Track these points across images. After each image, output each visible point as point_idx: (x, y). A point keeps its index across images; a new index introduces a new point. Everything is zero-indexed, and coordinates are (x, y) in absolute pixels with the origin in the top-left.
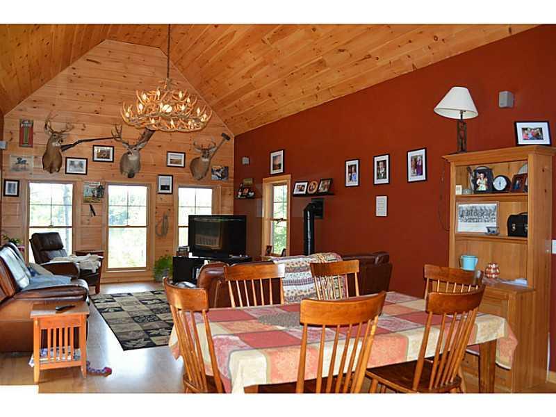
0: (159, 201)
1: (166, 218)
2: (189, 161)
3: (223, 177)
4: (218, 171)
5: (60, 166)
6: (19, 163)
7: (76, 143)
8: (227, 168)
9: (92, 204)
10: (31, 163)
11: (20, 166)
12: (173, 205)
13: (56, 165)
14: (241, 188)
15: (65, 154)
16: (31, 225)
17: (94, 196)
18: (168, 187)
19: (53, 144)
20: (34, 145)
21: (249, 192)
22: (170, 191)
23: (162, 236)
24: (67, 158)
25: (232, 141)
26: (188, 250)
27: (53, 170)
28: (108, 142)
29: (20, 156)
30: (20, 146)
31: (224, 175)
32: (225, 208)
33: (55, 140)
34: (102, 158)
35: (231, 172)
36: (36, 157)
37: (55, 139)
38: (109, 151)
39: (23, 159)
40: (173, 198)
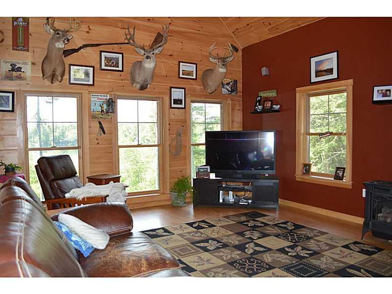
0: (172, 117)
1: (180, 136)
2: (200, 73)
3: (232, 91)
4: (228, 84)
5: (63, 75)
6: (13, 70)
7: (81, 48)
8: (236, 82)
9: (101, 120)
10: (28, 70)
11: (15, 74)
12: (185, 121)
13: (58, 73)
14: (259, 101)
15: (68, 60)
16: (30, 146)
17: (102, 111)
18: (181, 101)
19: (57, 44)
20: (30, 49)
21: (272, 104)
22: (183, 106)
23: (175, 155)
24: (70, 65)
25: (240, 53)
26: (209, 171)
27: (54, 79)
28: (116, 48)
29: (14, 61)
30: (13, 49)
31: (234, 89)
32: (235, 123)
33: (58, 40)
34: (111, 66)
35: (240, 85)
36: (33, 64)
37: (59, 38)
38: (117, 59)
39: (18, 66)
40: (185, 112)
